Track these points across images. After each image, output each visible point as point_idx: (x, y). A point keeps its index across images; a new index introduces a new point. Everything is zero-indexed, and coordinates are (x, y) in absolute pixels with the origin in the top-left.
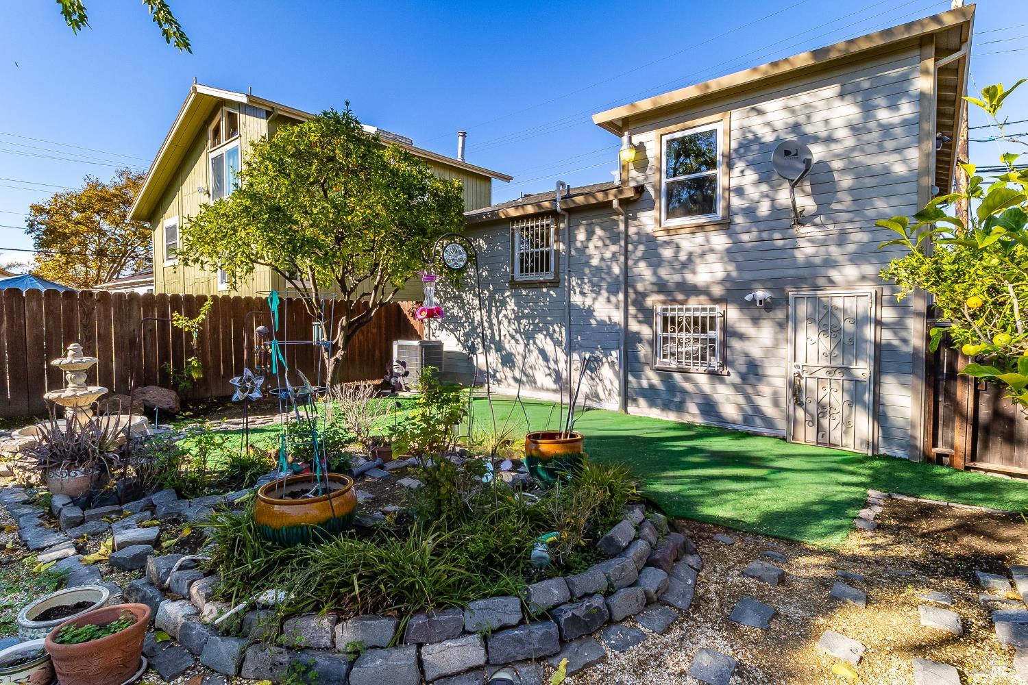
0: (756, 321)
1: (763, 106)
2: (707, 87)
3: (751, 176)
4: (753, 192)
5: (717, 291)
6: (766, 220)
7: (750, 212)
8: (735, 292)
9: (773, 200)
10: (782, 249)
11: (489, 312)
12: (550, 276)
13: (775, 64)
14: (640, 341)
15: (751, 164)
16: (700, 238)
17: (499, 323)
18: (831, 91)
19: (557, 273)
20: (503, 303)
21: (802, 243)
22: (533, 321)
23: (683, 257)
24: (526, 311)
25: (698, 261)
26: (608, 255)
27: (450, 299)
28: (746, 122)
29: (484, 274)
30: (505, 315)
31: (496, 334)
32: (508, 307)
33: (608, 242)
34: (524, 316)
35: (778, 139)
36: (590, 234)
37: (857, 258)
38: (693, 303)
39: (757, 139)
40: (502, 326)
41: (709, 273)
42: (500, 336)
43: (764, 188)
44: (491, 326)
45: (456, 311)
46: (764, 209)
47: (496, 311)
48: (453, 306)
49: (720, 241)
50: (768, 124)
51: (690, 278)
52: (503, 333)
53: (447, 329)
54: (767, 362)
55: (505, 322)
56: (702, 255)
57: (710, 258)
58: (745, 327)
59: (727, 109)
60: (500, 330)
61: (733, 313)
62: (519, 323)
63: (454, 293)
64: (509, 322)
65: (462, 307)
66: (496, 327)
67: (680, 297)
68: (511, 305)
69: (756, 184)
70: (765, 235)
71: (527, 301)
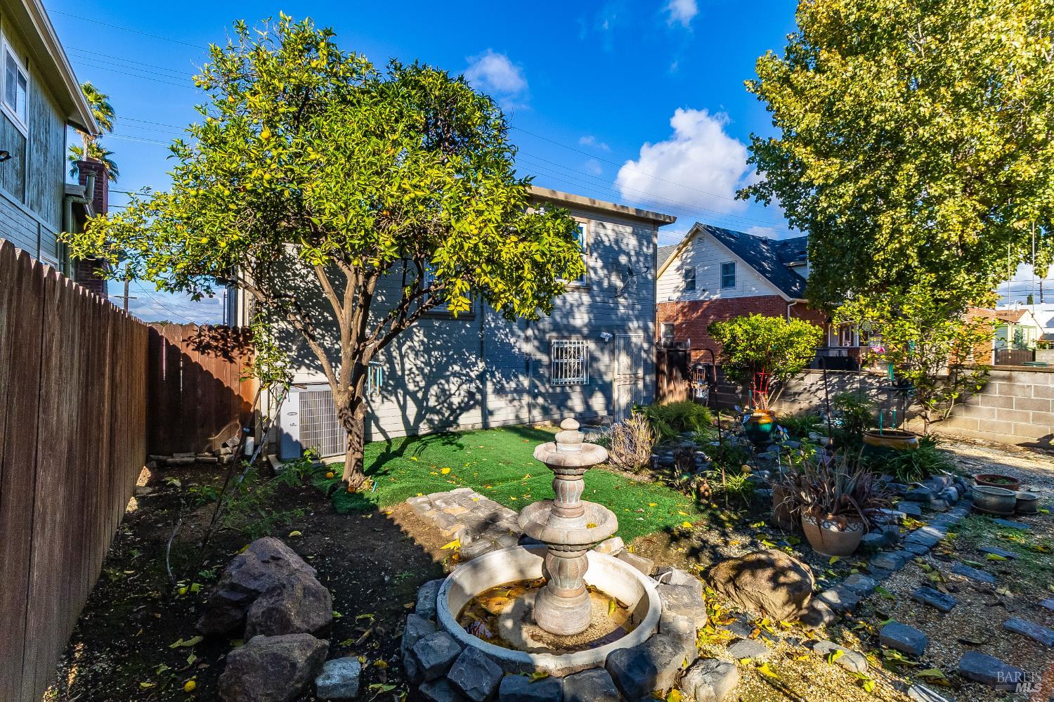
0: (602, 350)
1: (606, 224)
2: (594, 203)
3: (600, 264)
4: (601, 273)
5: (585, 331)
6: (606, 290)
7: (600, 283)
8: (593, 333)
9: (609, 280)
10: (613, 309)
13: (623, 207)
14: (541, 366)
15: (600, 256)
16: (576, 295)
17: (402, 357)
18: (629, 229)
20: (409, 335)
21: (621, 308)
22: (447, 353)
23: (568, 305)
24: (438, 343)
25: (575, 310)
28: (598, 230)
29: (379, 298)
30: (410, 347)
31: (398, 367)
32: (416, 338)
34: (436, 348)
35: (610, 246)
37: (637, 318)
38: (572, 338)
39: (602, 242)
40: (406, 360)
41: (581, 319)
42: (403, 370)
43: (606, 271)
46: (605, 284)
47: (398, 342)
48: (323, 336)
49: (586, 299)
50: (606, 235)
51: (572, 321)
52: (407, 366)
53: (308, 367)
55: (412, 356)
56: (579, 306)
57: (583, 309)
58: (598, 354)
59: (590, 218)
60: (403, 364)
61: (592, 345)
62: (430, 356)
63: (326, 318)
64: (416, 355)
66: (396, 362)
67: (566, 334)
68: (419, 336)
69: (602, 268)
70: (606, 300)
71: (440, 331)
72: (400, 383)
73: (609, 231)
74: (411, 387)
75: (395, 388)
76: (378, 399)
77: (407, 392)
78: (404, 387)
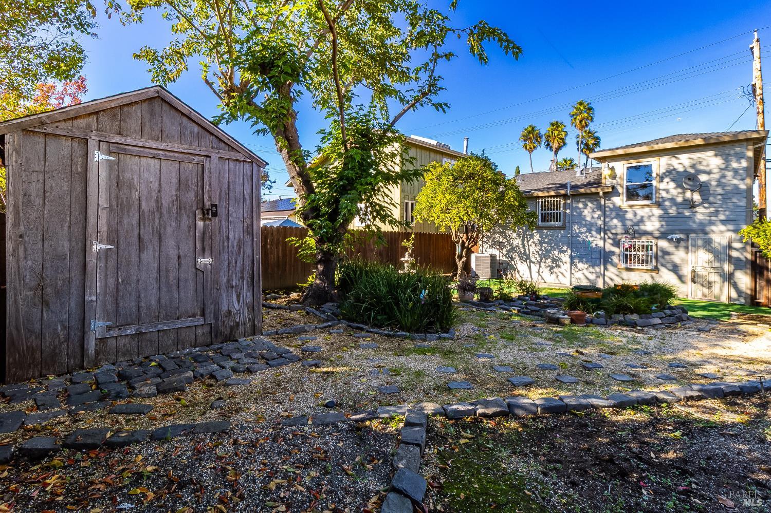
0: (676, 247)
1: (679, 156)
2: (652, 148)
3: (672, 185)
4: (674, 192)
5: (657, 234)
6: (681, 204)
7: (672, 200)
9: (684, 196)
10: (689, 217)
11: (523, 241)
12: (560, 224)
15: (673, 180)
16: (647, 210)
17: (529, 246)
18: (711, 153)
19: (564, 223)
20: (532, 237)
22: (551, 245)
23: (638, 217)
24: (546, 240)
25: (646, 220)
26: (596, 216)
27: (497, 233)
28: (670, 162)
30: (533, 242)
31: (527, 251)
32: (535, 238)
33: (595, 210)
34: (545, 243)
35: (685, 171)
36: (586, 206)
37: (723, 222)
38: (644, 239)
39: (674, 169)
40: (531, 247)
41: (652, 225)
42: (529, 252)
43: (680, 190)
44: (524, 247)
45: (501, 240)
46: (680, 199)
47: (527, 239)
48: (499, 237)
49: (657, 212)
50: (680, 164)
51: (643, 227)
52: (531, 250)
54: (682, 265)
55: (533, 245)
56: (648, 217)
58: (672, 250)
59: (659, 156)
60: (529, 249)
62: (542, 246)
64: (535, 245)
65: (505, 237)
66: (527, 248)
67: (638, 236)
68: (537, 237)
69: (675, 188)
70: (680, 211)
71: (547, 236)
72: (528, 257)
73: (683, 161)
74: (533, 259)
75: (526, 259)
76: (519, 262)
77: (531, 261)
78: (529, 259)
